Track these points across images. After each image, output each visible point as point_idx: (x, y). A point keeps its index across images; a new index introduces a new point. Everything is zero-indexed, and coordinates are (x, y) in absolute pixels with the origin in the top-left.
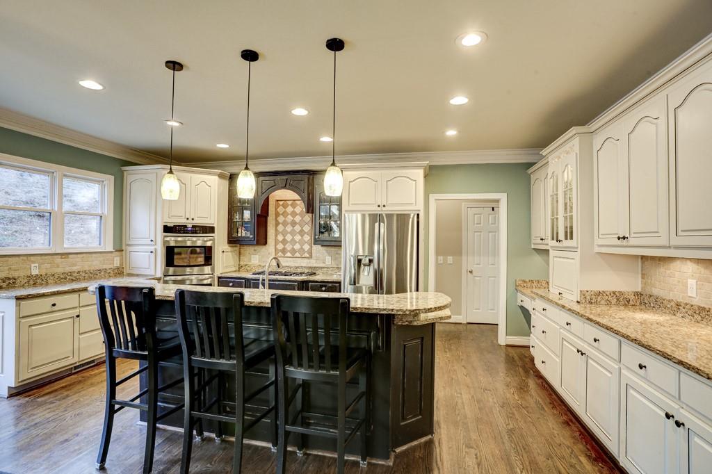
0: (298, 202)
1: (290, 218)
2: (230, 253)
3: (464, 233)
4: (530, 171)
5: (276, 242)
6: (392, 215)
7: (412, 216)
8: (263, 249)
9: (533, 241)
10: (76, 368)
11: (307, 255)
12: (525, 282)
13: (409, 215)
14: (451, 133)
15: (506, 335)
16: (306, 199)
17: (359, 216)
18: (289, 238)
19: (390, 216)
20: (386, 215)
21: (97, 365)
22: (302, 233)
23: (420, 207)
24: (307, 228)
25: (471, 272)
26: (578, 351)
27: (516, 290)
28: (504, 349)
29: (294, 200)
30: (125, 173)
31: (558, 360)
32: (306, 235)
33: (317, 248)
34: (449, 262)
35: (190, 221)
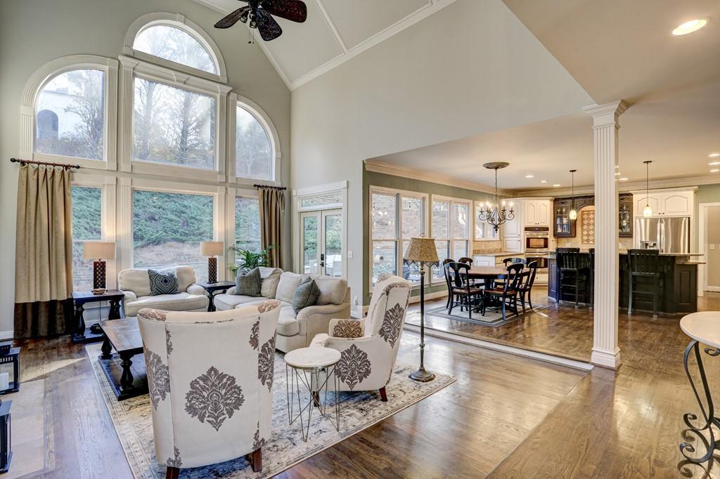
5: (582, 235)
7: (684, 219)
8: (573, 239)
14: (715, 171)
20: (664, 218)
23: (691, 213)
35: (537, 226)
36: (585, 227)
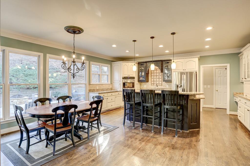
0: (158, 69)
1: (155, 74)
2: (138, 84)
3: (214, 78)
4: (239, 55)
5: (151, 81)
6: (187, 72)
7: (194, 73)
8: (147, 83)
9: (240, 80)
10: (107, 110)
11: (161, 85)
12: (237, 93)
13: (193, 72)
14: (207, 47)
15: (230, 111)
16: (161, 68)
17: (177, 73)
18: (155, 80)
19: (187, 73)
20: (186, 72)
21: (110, 111)
22: (159, 78)
23: (197, 69)
24: (160, 77)
25: (217, 91)
26: (248, 110)
27: (234, 96)
28: (229, 115)
29: (157, 69)
30: (112, 64)
31: (243, 114)
32: (160, 79)
33: (164, 83)
34: (208, 87)
35: (129, 76)
36: (152, 77)
